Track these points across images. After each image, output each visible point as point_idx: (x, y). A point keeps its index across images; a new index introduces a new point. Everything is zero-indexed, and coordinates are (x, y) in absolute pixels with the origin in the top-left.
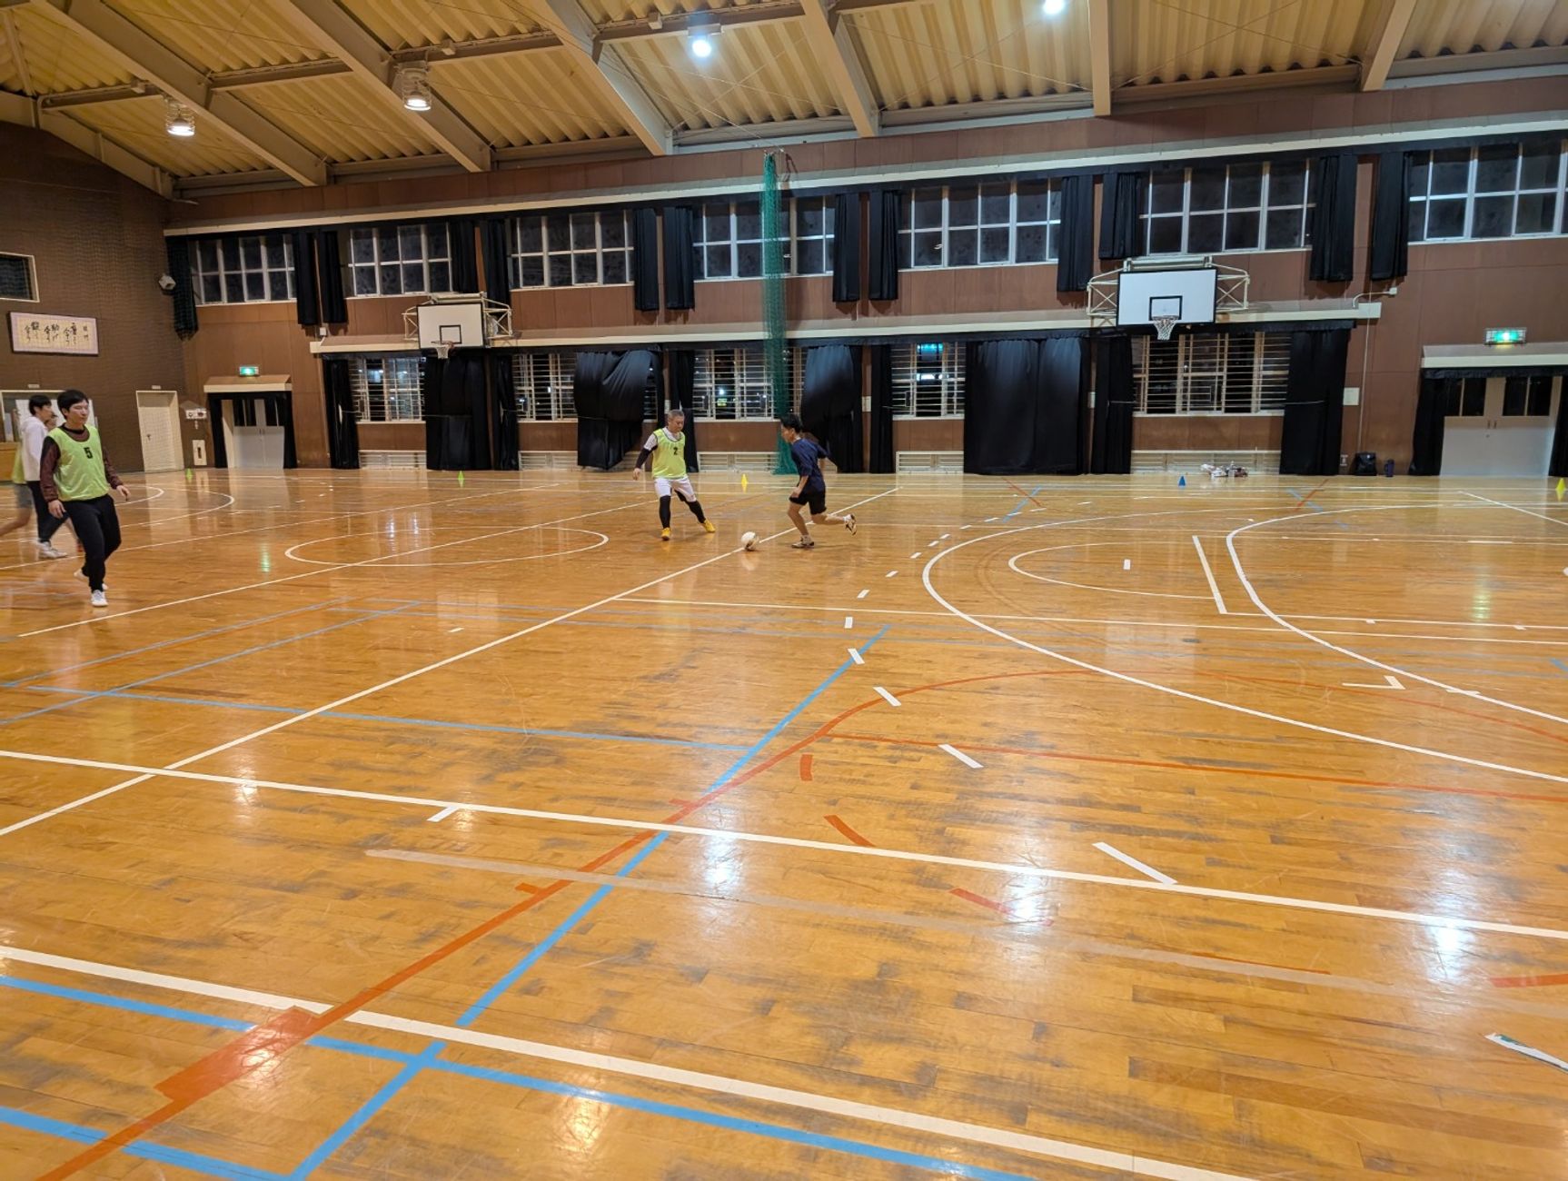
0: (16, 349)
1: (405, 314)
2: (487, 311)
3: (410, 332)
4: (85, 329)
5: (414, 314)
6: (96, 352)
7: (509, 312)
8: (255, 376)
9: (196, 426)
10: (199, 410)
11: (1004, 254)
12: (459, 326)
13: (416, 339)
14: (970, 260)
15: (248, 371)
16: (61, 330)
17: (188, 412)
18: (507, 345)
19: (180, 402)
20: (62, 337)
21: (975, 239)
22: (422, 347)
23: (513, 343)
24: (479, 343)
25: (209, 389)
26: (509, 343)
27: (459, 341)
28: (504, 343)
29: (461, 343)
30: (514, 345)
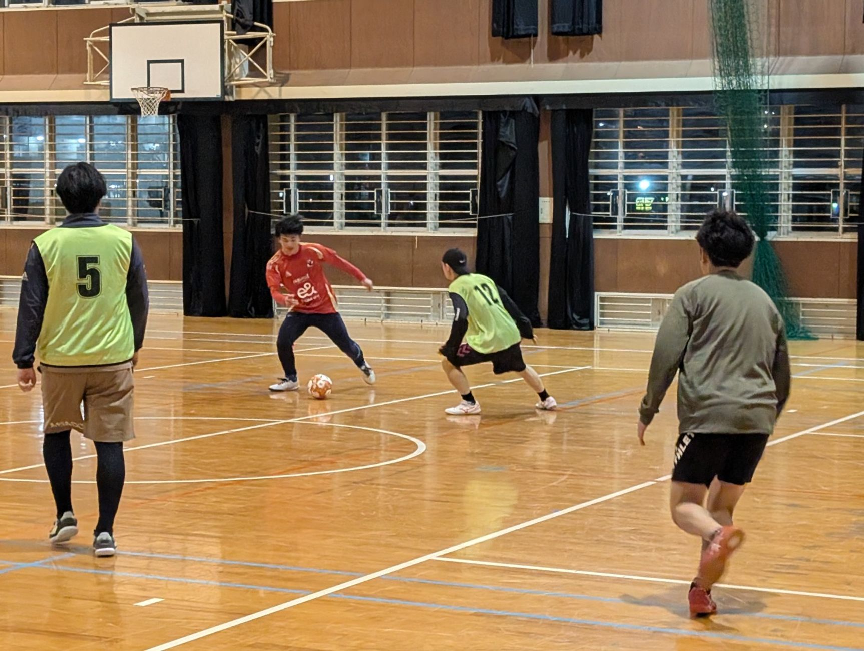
1: (89, 39)
2: (231, 35)
3: (96, 71)
5: (106, 39)
7: (269, 37)
12: (182, 61)
13: (105, 83)
18: (263, 96)
22: (114, 97)
23: (275, 93)
24: (214, 92)
26: (266, 92)
27: (180, 88)
28: (258, 92)
29: (182, 91)
30: (276, 96)
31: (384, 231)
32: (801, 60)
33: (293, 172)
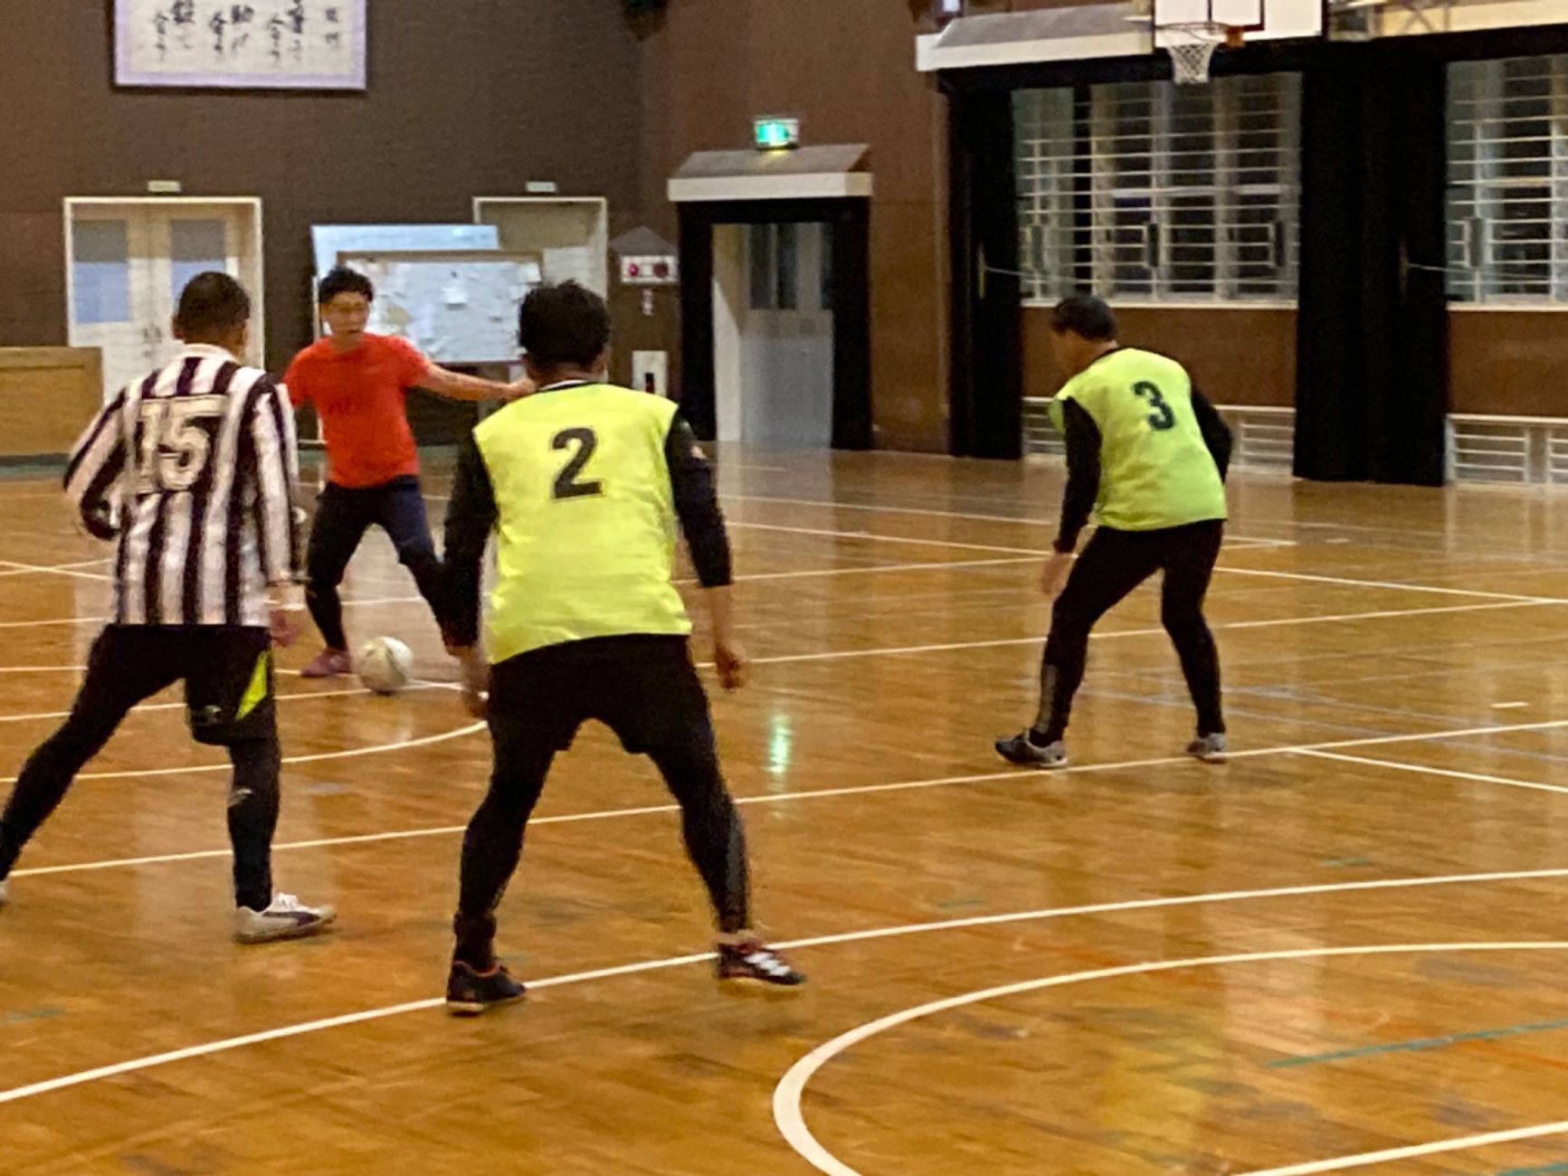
0: (122, 79)
4: (331, 15)
6: (359, 83)
8: (790, 147)
9: (648, 306)
10: (657, 259)
15: (774, 132)
16: (259, 20)
17: (627, 262)
18: (1418, 29)
19: (613, 233)
20: (261, 40)
25: (682, 190)
26: (1425, 22)
27: (1256, 21)
28: (1410, 22)
29: (1260, 27)
30: (1439, 27)
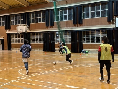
1: (17, 28)
7: (29, 27)
11: (99, 15)
12: (22, 29)
13: (17, 31)
14: (94, 17)
21: (95, 13)
23: (30, 32)
29: (22, 32)
31: (39, 43)
32: (70, 28)
33: (32, 38)
